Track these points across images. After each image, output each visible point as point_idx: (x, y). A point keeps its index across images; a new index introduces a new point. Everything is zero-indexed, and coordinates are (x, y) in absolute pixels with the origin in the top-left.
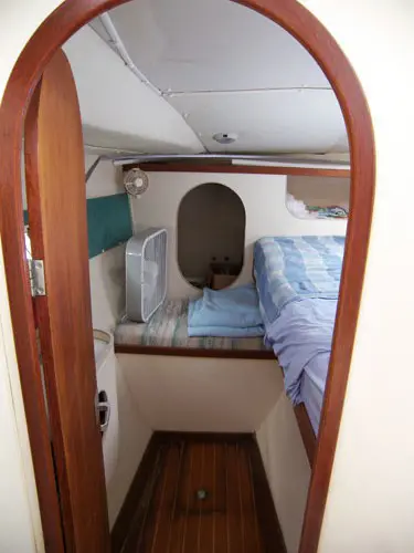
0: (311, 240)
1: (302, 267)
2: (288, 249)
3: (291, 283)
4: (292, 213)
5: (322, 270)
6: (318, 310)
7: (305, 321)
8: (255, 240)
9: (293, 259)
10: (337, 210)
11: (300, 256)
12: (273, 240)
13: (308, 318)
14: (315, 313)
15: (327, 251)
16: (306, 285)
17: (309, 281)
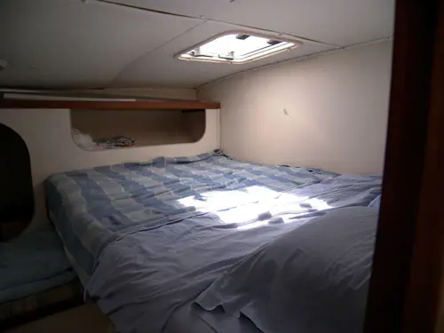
0: (104, 170)
1: (105, 198)
2: (84, 182)
3: (100, 220)
4: (80, 146)
5: (126, 198)
6: (146, 247)
7: (137, 266)
8: (45, 178)
9: (93, 192)
10: (122, 140)
11: (98, 188)
12: (65, 176)
13: (140, 262)
14: (144, 252)
15: (123, 178)
16: (117, 217)
17: (119, 213)
